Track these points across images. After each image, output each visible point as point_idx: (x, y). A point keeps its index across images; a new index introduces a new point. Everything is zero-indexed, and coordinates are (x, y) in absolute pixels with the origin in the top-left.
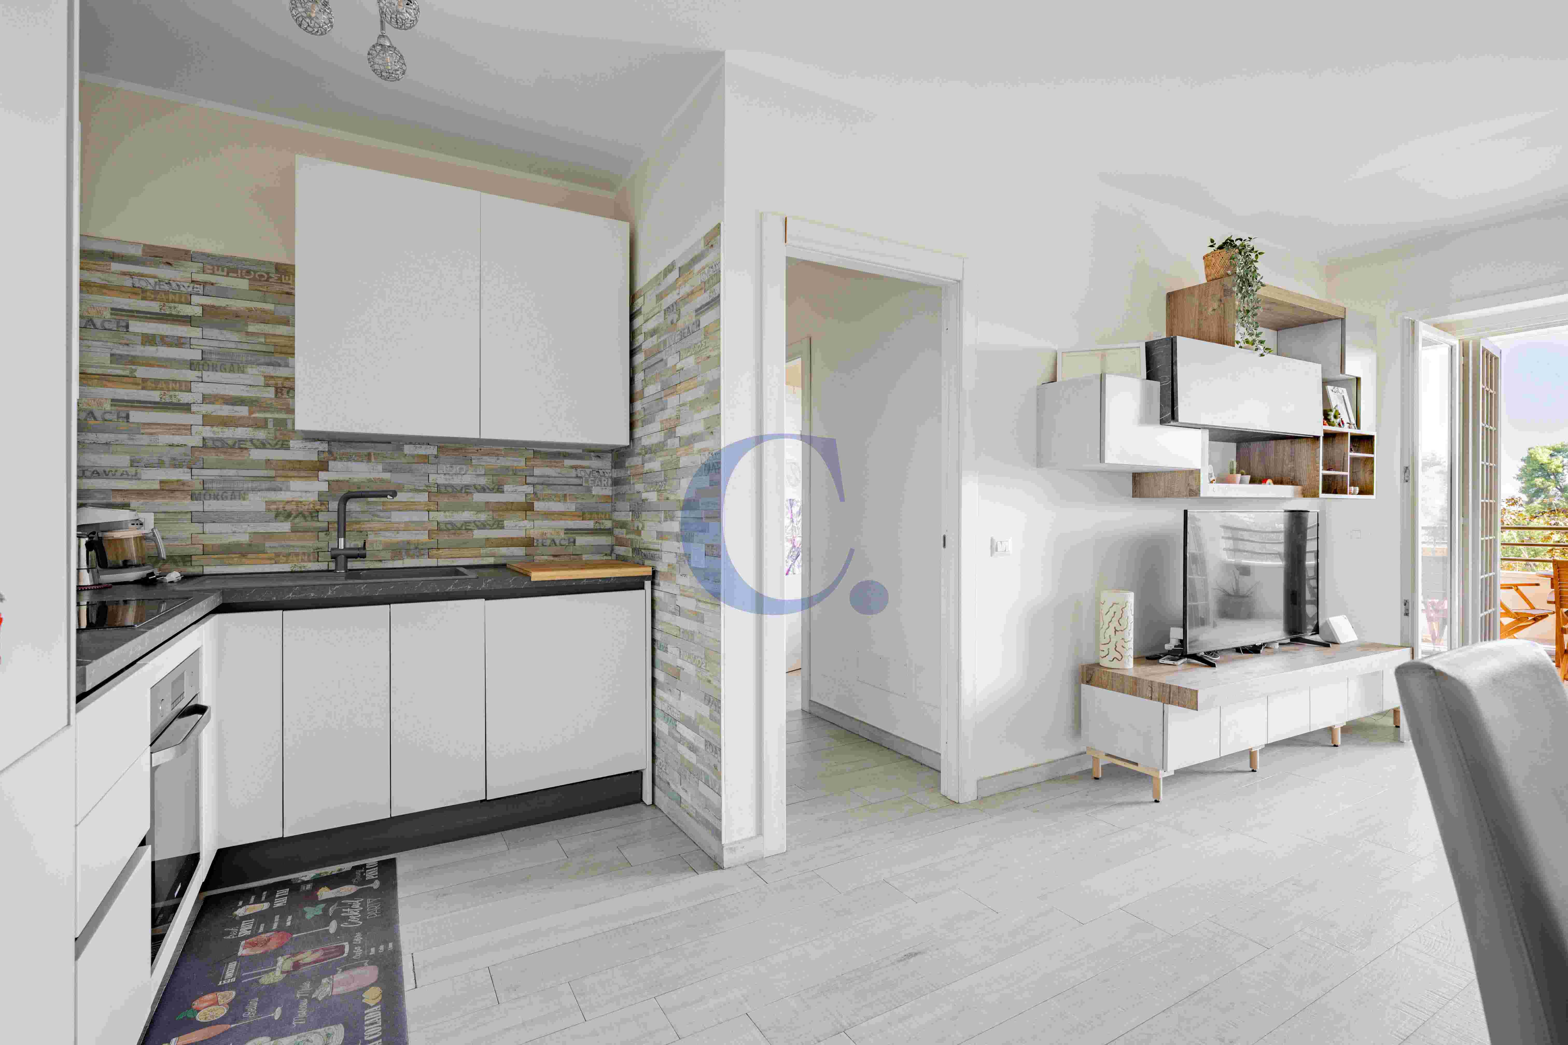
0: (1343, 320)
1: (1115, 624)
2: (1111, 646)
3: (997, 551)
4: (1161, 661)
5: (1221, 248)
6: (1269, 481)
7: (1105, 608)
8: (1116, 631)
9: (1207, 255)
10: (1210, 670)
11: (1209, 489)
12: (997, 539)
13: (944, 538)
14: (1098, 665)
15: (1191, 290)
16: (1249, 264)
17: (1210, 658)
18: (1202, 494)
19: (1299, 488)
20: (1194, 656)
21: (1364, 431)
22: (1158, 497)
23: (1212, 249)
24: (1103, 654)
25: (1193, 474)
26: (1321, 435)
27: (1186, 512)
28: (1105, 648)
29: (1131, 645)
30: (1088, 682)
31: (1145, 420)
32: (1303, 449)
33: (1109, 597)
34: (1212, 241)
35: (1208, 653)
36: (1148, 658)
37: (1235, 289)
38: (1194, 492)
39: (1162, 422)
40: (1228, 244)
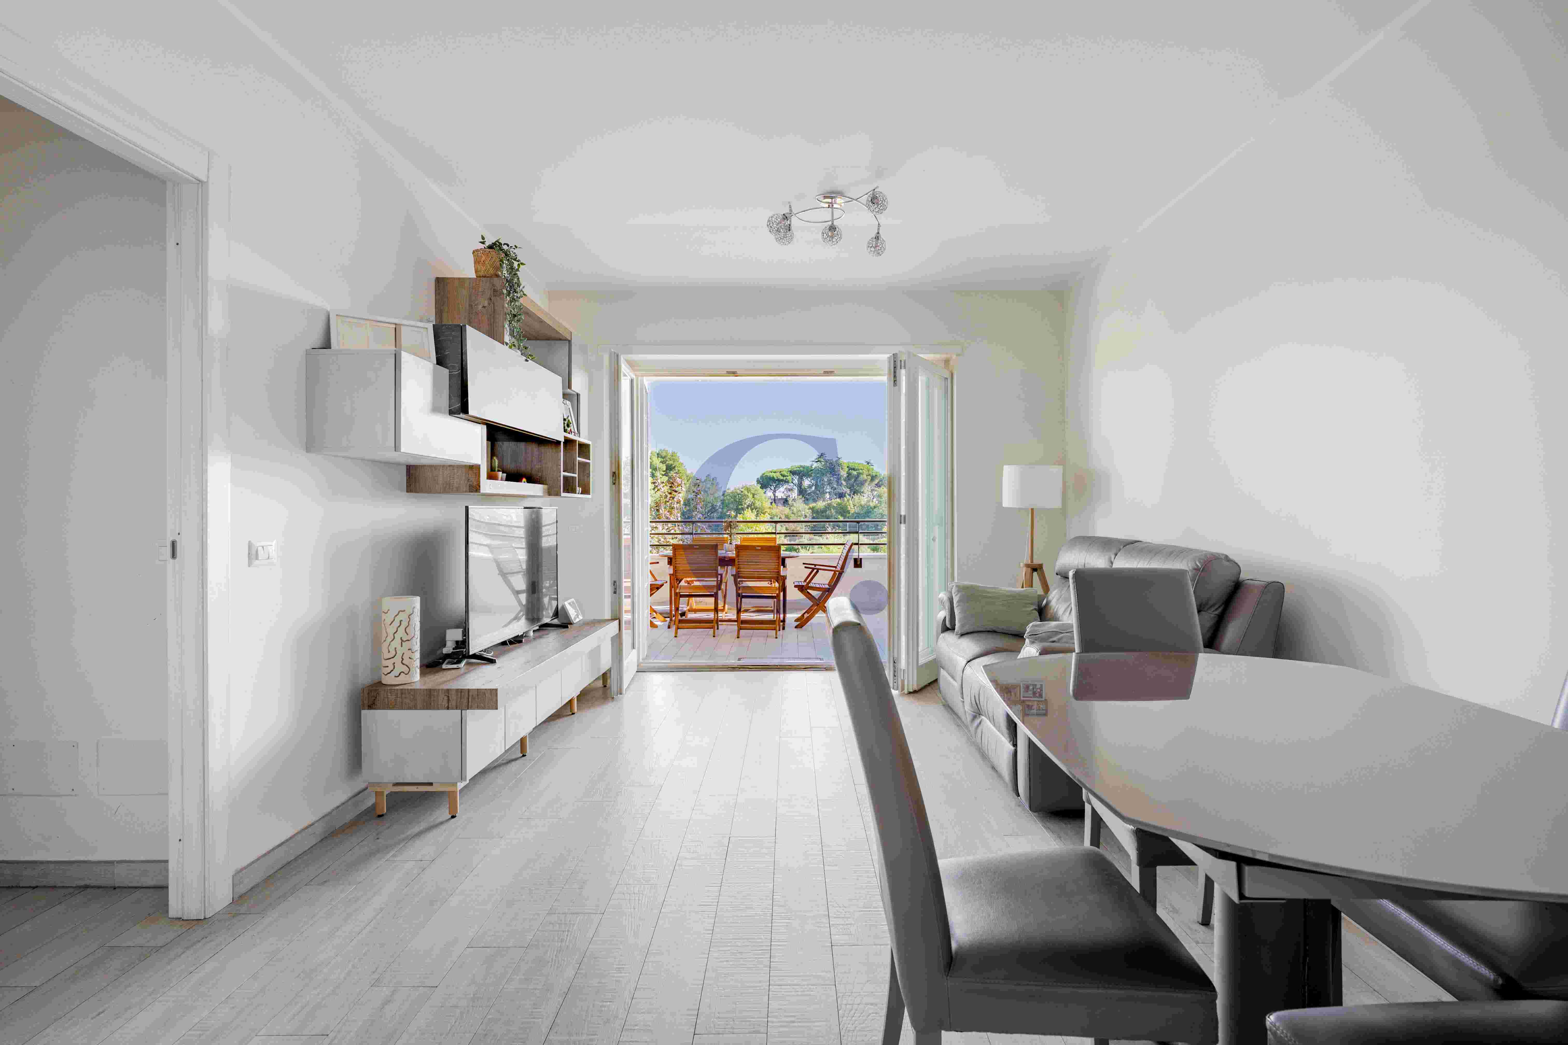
0: (570, 341)
1: (401, 633)
2: (397, 660)
3: (257, 558)
4: (444, 666)
5: (490, 247)
6: (524, 480)
7: (388, 618)
8: (402, 640)
9: (477, 250)
10: (489, 668)
11: (487, 486)
12: (257, 544)
13: (174, 544)
14: (380, 683)
15: (461, 281)
16: (513, 271)
17: (489, 656)
18: (482, 490)
19: (546, 486)
20: (475, 656)
21: (583, 439)
22: (437, 492)
23: (482, 246)
24: (388, 670)
25: (474, 469)
26: (562, 440)
27: (467, 508)
28: (389, 663)
29: (417, 655)
30: (371, 707)
31: (435, 409)
32: (548, 451)
33: (392, 605)
34: (483, 238)
35: (485, 651)
36: (433, 665)
37: (505, 291)
38: (475, 488)
39: (452, 414)
40: (496, 246)
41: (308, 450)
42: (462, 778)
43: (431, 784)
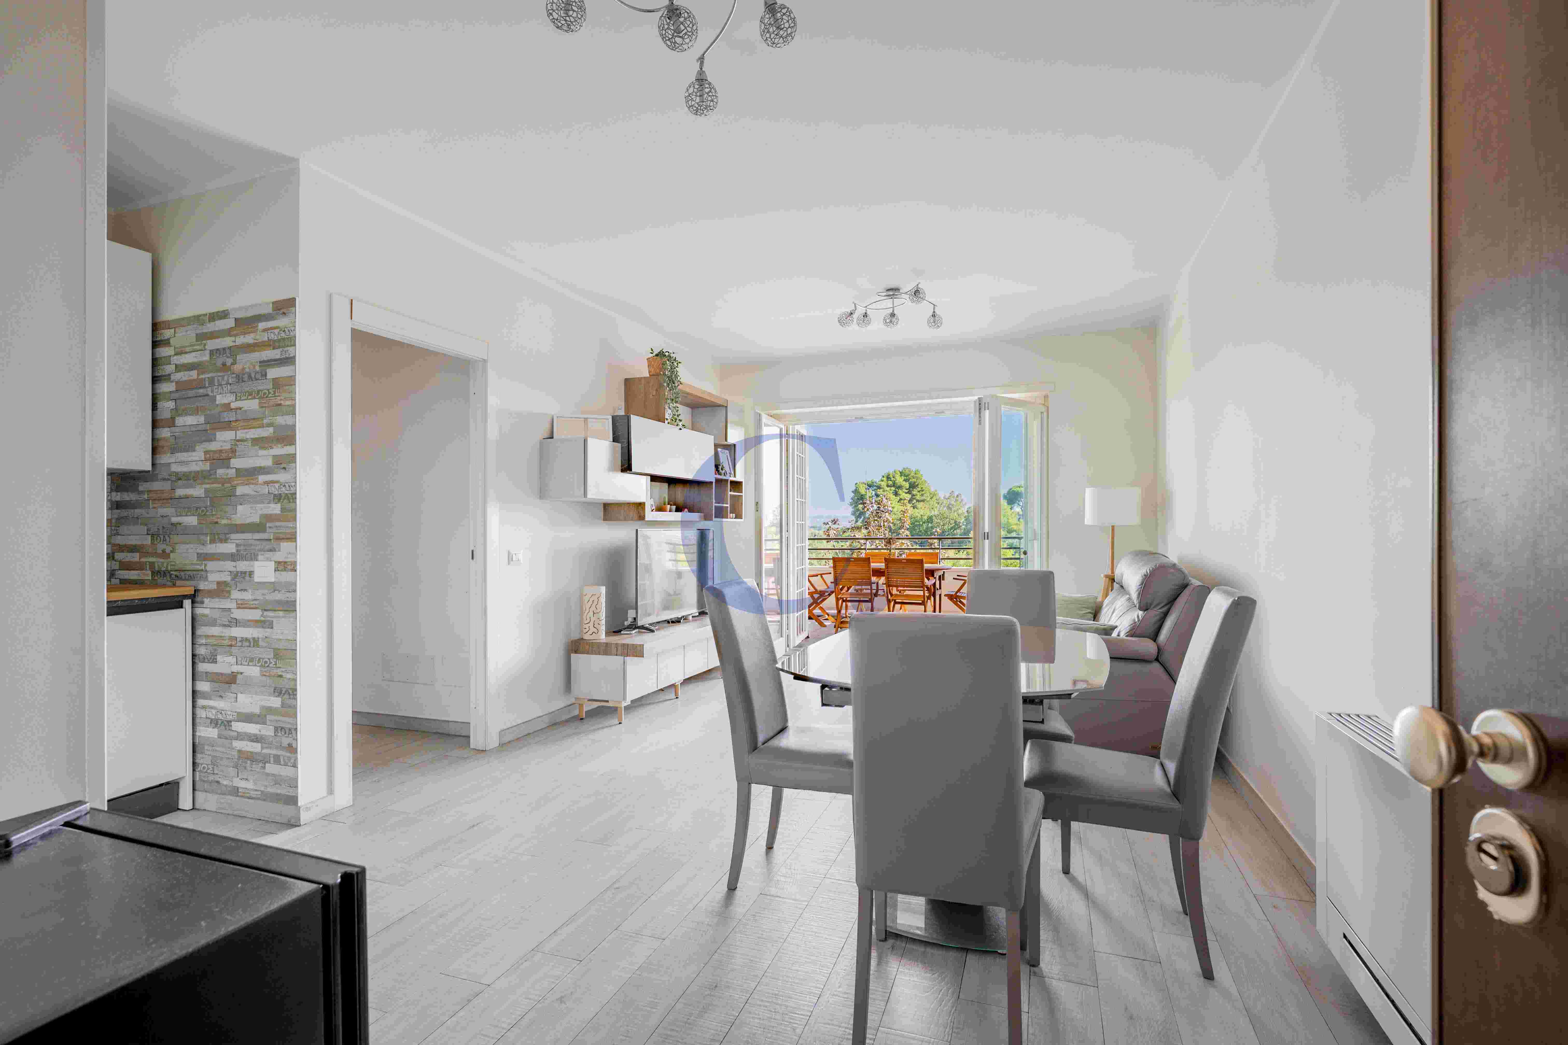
0: (726, 407)
1: (593, 608)
2: (591, 624)
3: (512, 560)
4: (622, 632)
5: (657, 355)
6: (686, 510)
7: (586, 599)
8: (594, 613)
9: (649, 358)
10: (651, 634)
11: (650, 515)
12: (512, 552)
13: (473, 551)
14: (582, 639)
15: (640, 379)
16: (673, 368)
17: (652, 628)
18: (647, 519)
19: (702, 514)
20: (643, 627)
21: (738, 478)
22: (620, 520)
23: (652, 355)
24: (585, 631)
25: (641, 505)
26: (714, 481)
27: (637, 530)
28: (587, 626)
29: (603, 622)
30: (576, 652)
31: (612, 469)
32: (704, 490)
33: (589, 590)
34: (652, 350)
35: (651, 624)
36: (614, 632)
37: (665, 384)
38: (642, 518)
39: (623, 471)
40: (661, 354)
41: (541, 498)
42: (624, 699)
43: (607, 701)
